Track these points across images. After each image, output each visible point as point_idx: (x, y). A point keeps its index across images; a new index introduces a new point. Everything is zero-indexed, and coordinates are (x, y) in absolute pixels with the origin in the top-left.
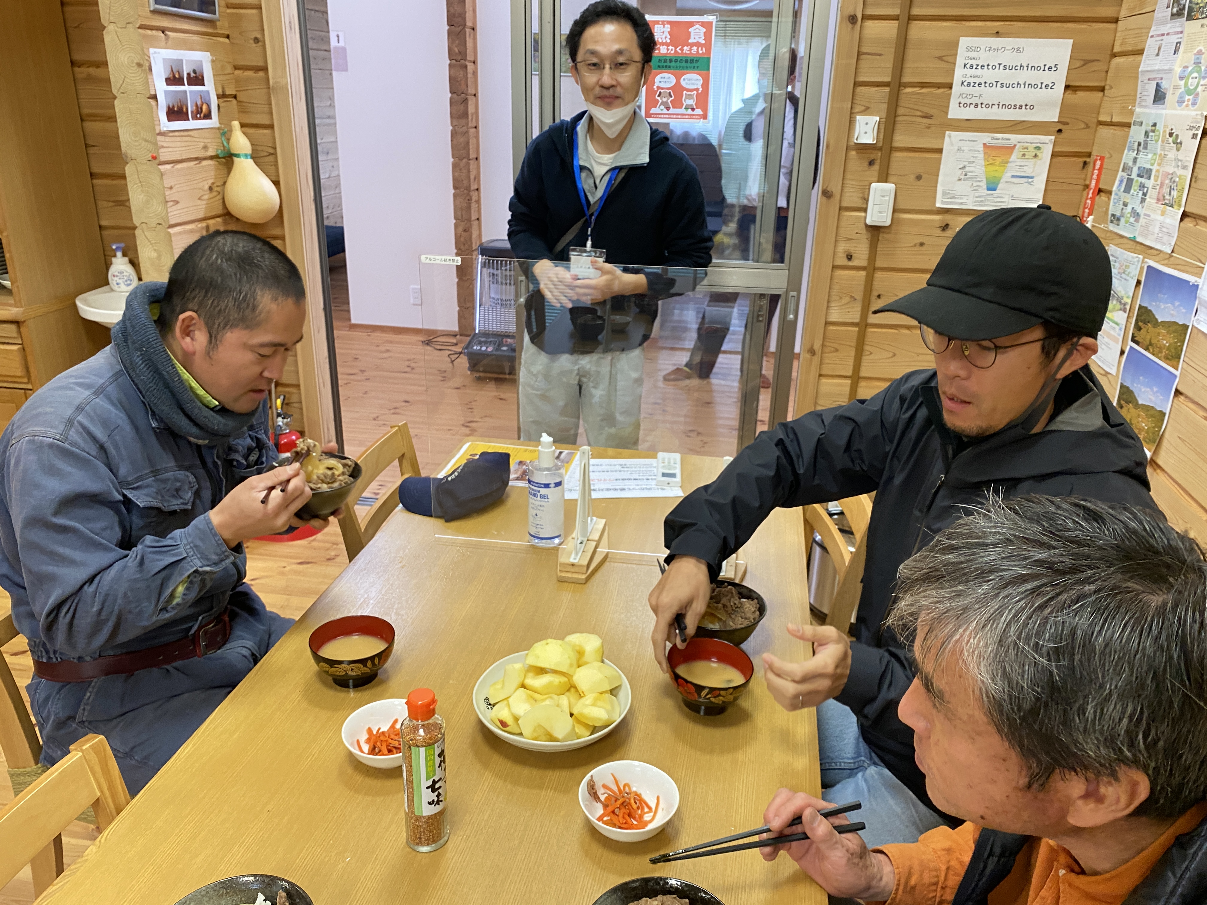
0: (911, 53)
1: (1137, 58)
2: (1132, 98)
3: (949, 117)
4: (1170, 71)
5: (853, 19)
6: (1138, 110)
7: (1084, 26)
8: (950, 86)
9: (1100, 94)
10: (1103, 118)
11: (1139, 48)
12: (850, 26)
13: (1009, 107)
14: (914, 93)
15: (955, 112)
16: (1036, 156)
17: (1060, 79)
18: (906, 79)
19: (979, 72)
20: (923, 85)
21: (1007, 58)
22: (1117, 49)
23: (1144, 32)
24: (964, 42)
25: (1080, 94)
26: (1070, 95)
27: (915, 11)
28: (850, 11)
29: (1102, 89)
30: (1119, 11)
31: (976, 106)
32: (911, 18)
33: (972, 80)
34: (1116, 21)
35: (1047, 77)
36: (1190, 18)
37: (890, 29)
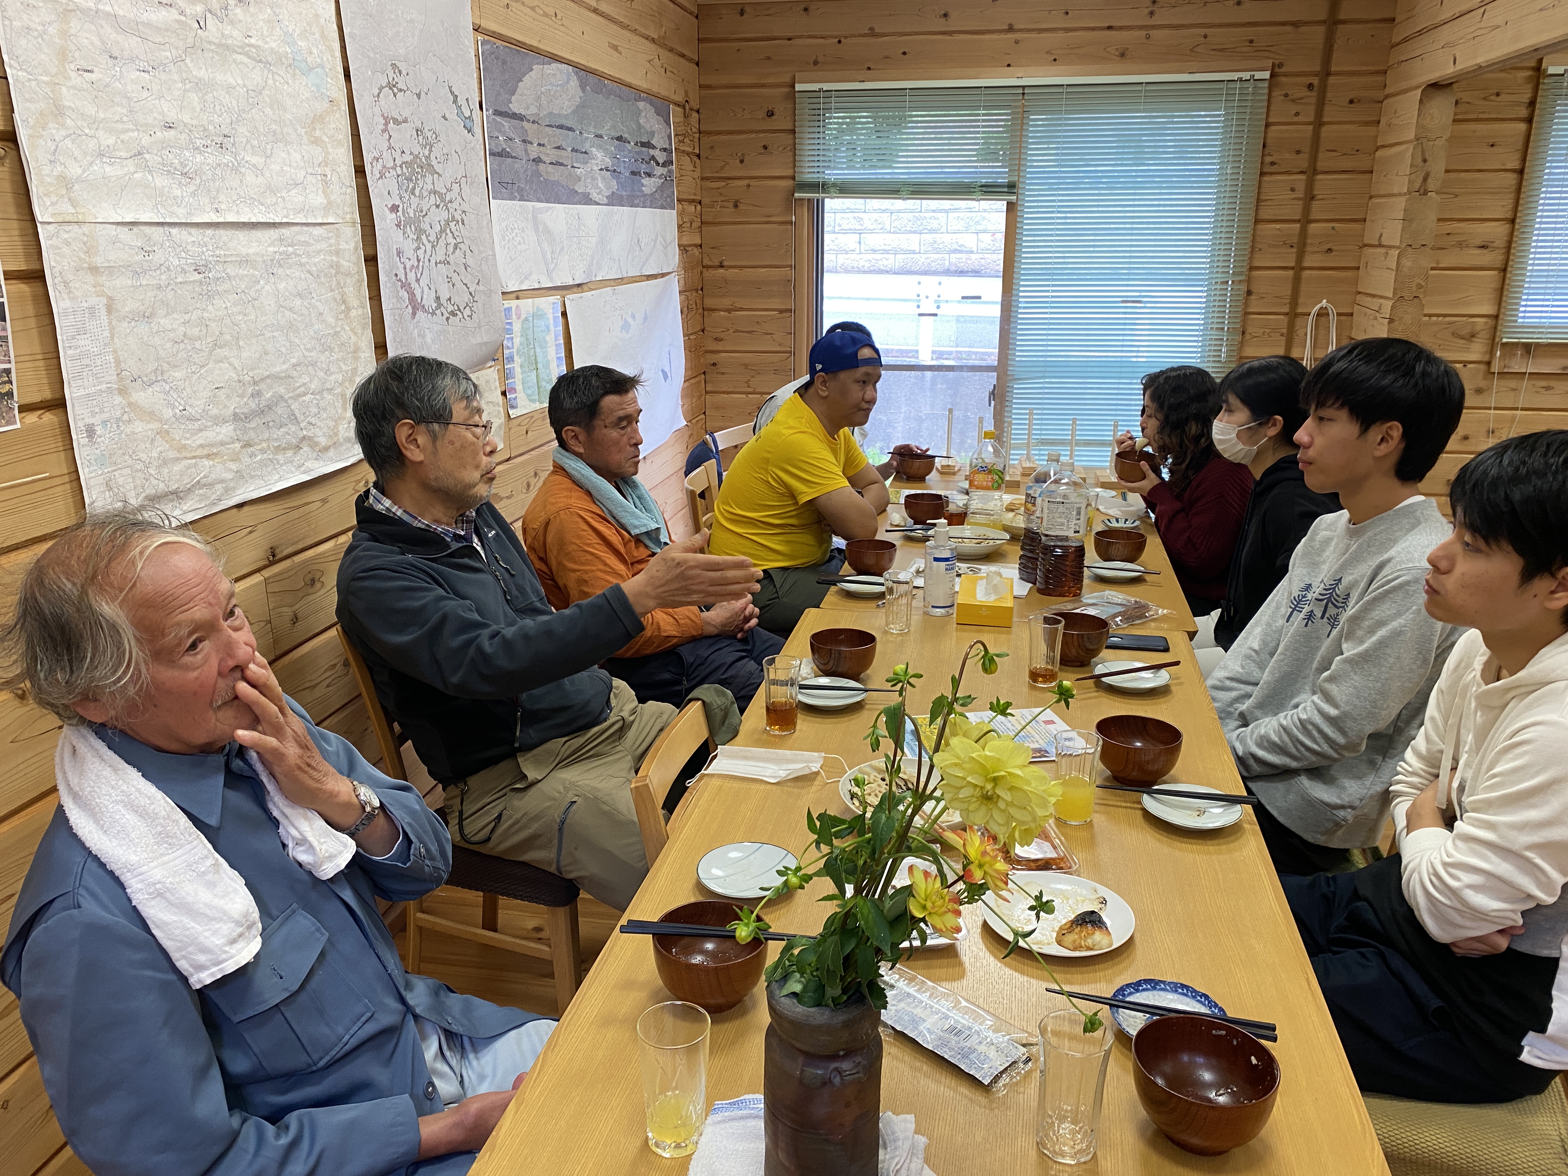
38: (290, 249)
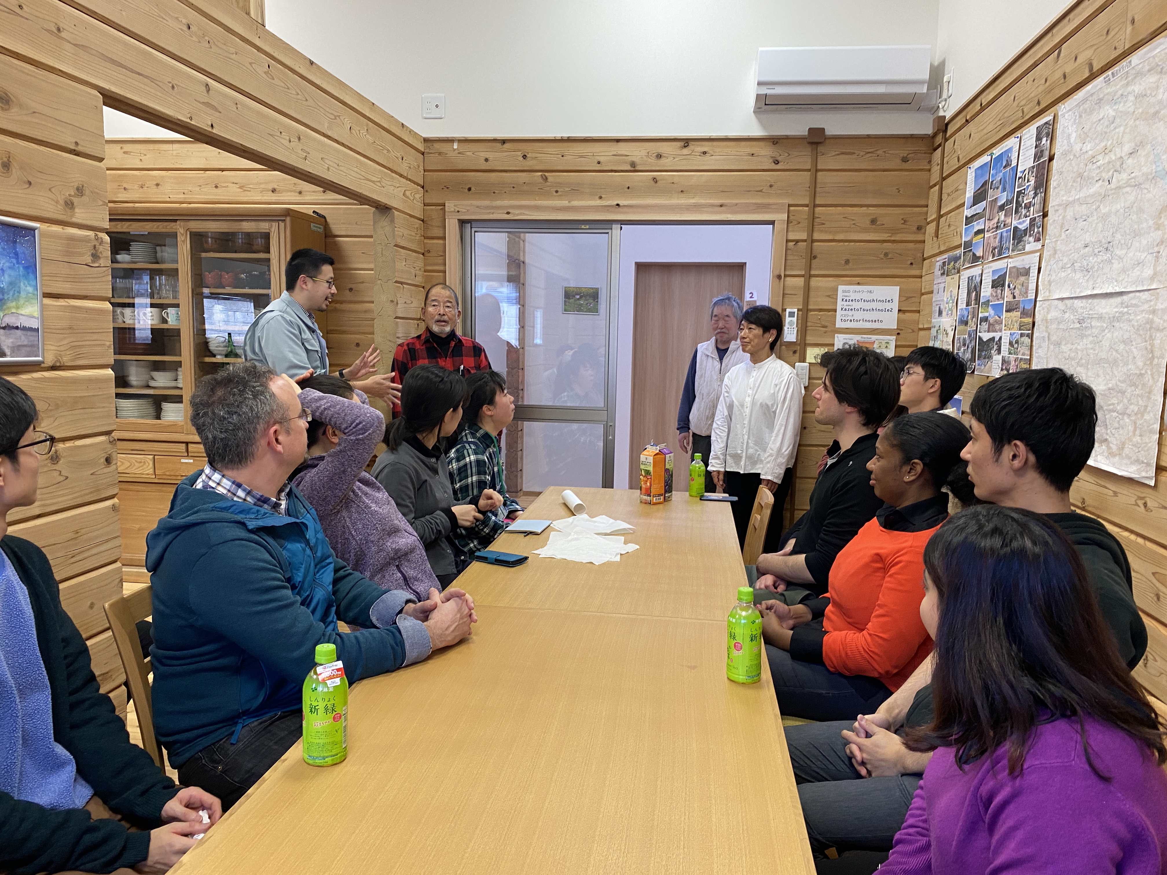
0: (812, 294)
1: (931, 295)
2: (930, 315)
3: (837, 326)
4: (943, 300)
5: (779, 277)
6: (933, 320)
7: (903, 280)
8: (835, 311)
9: (918, 314)
10: (921, 326)
11: (931, 290)
12: (778, 280)
13: (869, 321)
14: (815, 314)
15: (839, 324)
16: (887, 347)
17: (896, 307)
18: (810, 307)
19: (851, 303)
20: (820, 310)
21: (866, 296)
22: (923, 291)
23: (932, 283)
24: (841, 288)
25: (907, 314)
26: (901, 315)
27: (813, 272)
28: (777, 273)
29: (919, 312)
30: (922, 272)
31: (851, 321)
32: (811, 276)
33: (847, 308)
34: (921, 277)
35: (888, 306)
36: (947, 276)
37: (800, 281)
38: (1126, 310)
